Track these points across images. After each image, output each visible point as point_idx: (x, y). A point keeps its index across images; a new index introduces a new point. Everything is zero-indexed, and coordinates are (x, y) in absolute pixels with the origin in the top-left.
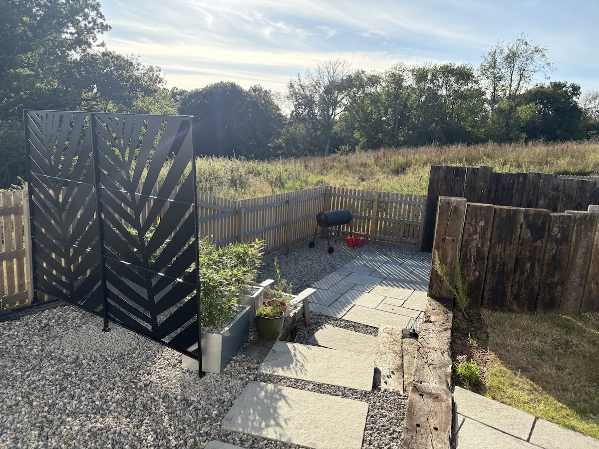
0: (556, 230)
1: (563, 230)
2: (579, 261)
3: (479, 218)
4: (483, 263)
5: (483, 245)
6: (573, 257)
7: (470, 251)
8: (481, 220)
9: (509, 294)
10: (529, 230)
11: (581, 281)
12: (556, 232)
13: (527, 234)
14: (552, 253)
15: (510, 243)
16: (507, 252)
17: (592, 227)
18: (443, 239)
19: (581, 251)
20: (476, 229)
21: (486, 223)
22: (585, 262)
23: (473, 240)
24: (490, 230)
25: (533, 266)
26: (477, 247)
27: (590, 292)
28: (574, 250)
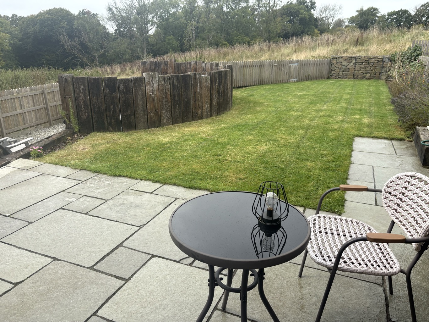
0: (122, 87)
1: (125, 87)
2: (140, 103)
3: (80, 84)
4: (88, 108)
5: (85, 98)
6: (136, 100)
7: (80, 102)
8: (81, 85)
9: (106, 123)
10: (107, 88)
11: (144, 112)
12: (122, 88)
13: (107, 90)
14: (123, 99)
15: (99, 96)
16: (99, 101)
17: (142, 84)
18: (65, 97)
19: (139, 97)
20: (80, 90)
21: (84, 86)
22: (143, 103)
23: (80, 96)
24: (87, 90)
25: (114, 107)
26: (83, 99)
27: (151, 118)
28: (135, 96)
